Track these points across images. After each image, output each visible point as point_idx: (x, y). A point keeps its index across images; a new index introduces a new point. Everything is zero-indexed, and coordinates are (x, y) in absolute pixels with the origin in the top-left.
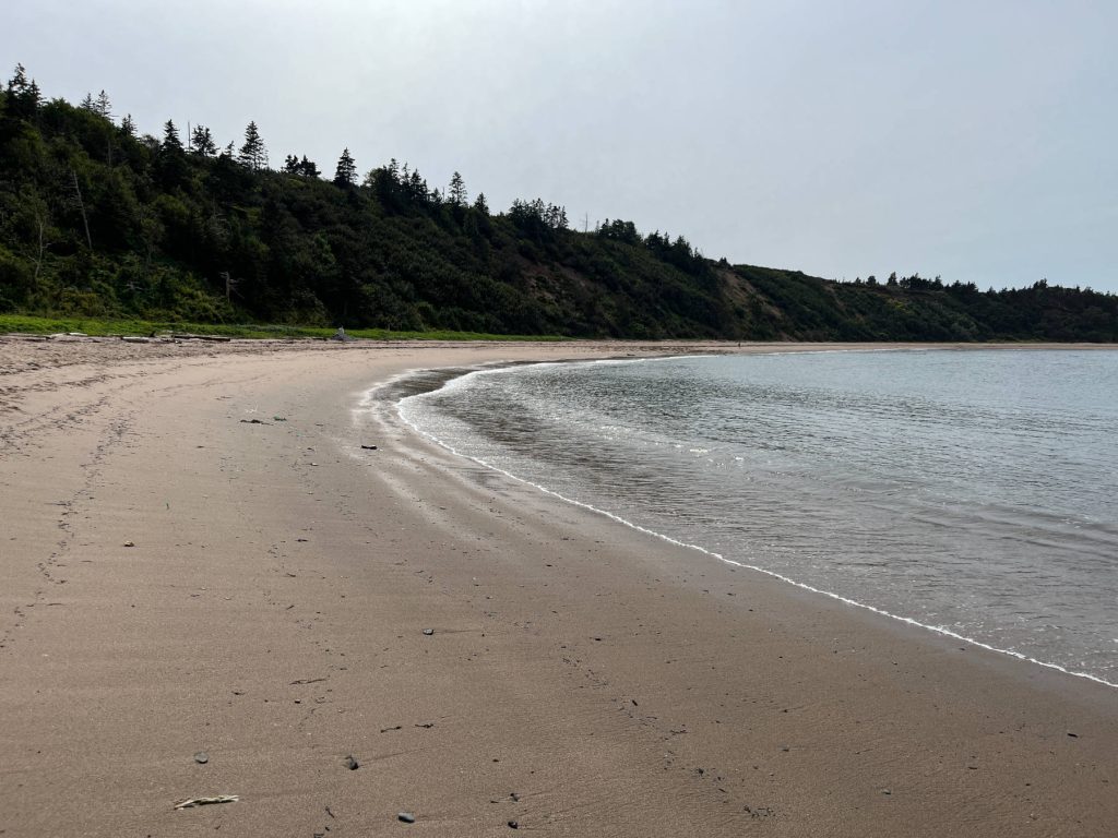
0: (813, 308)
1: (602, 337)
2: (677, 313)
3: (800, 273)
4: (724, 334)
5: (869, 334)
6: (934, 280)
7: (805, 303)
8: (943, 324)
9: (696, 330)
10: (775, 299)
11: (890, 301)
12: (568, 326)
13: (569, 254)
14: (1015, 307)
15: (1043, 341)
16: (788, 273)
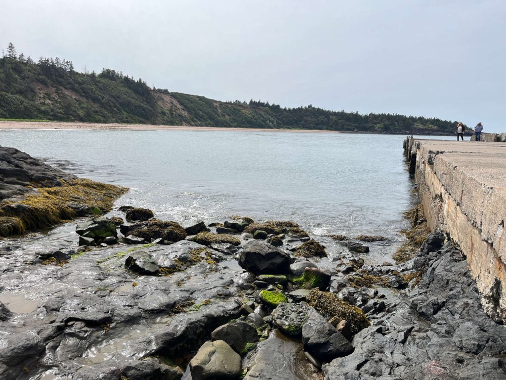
0: (204, 112)
1: (73, 121)
2: (127, 112)
3: (204, 97)
4: (151, 122)
5: (229, 124)
6: (266, 103)
7: (200, 110)
8: (263, 121)
9: (134, 120)
10: (186, 108)
11: (243, 111)
12: (52, 116)
13: (69, 83)
14: (294, 115)
15: (301, 129)
16: (198, 97)
